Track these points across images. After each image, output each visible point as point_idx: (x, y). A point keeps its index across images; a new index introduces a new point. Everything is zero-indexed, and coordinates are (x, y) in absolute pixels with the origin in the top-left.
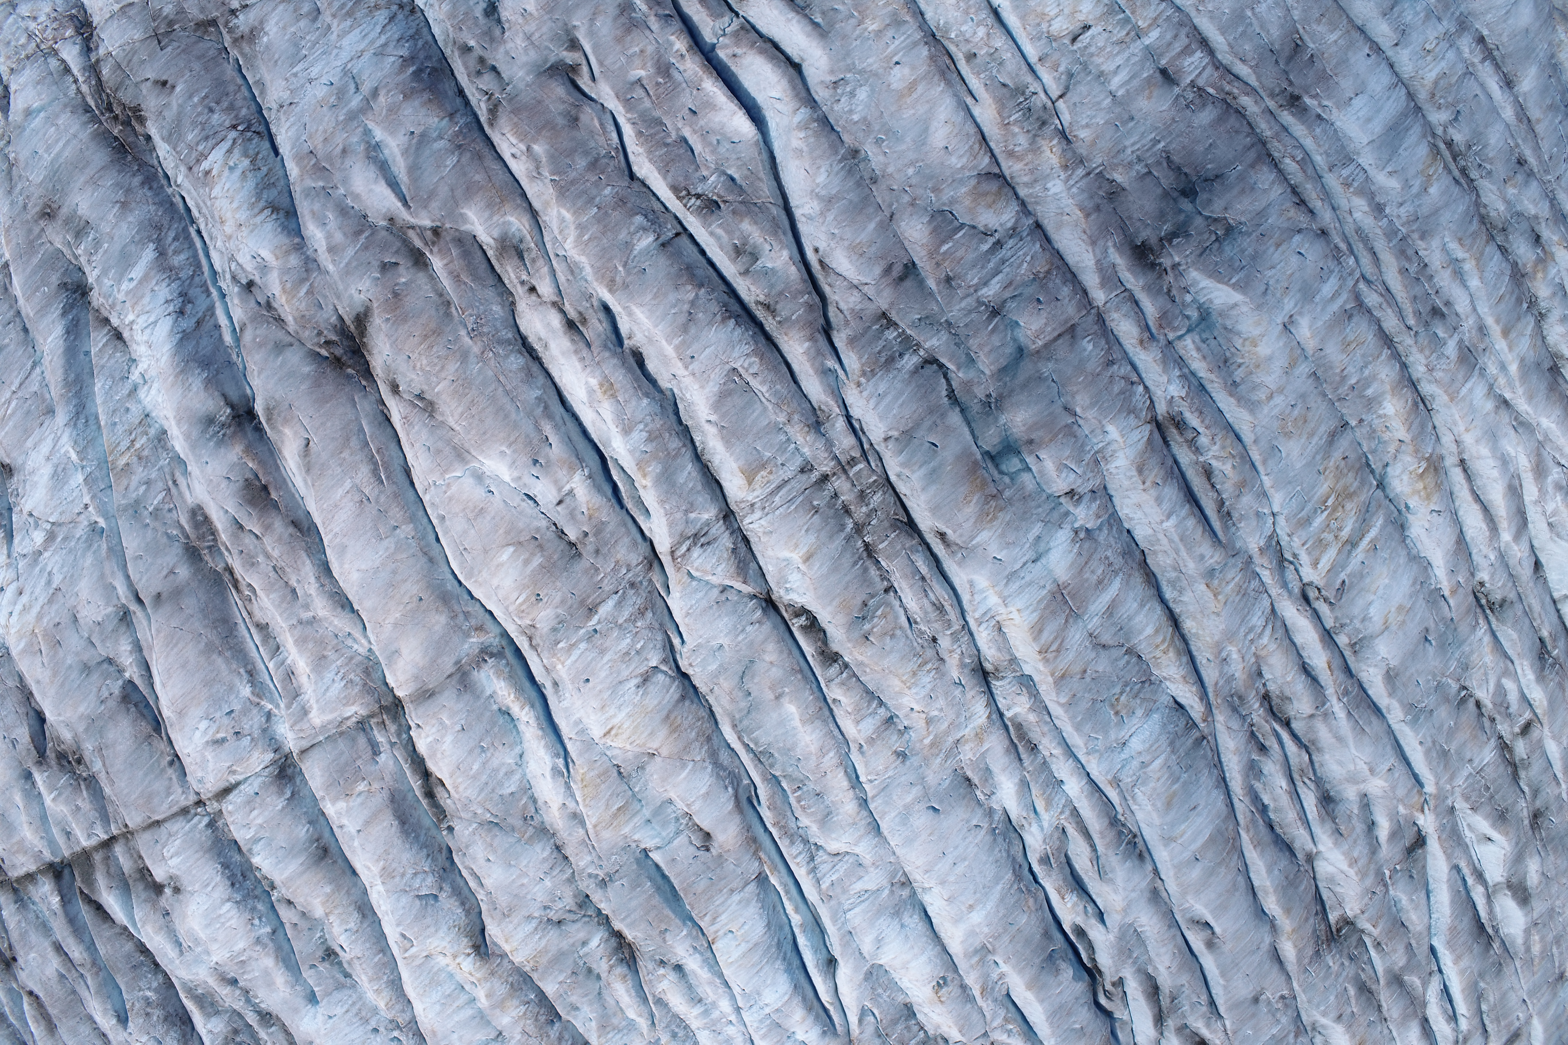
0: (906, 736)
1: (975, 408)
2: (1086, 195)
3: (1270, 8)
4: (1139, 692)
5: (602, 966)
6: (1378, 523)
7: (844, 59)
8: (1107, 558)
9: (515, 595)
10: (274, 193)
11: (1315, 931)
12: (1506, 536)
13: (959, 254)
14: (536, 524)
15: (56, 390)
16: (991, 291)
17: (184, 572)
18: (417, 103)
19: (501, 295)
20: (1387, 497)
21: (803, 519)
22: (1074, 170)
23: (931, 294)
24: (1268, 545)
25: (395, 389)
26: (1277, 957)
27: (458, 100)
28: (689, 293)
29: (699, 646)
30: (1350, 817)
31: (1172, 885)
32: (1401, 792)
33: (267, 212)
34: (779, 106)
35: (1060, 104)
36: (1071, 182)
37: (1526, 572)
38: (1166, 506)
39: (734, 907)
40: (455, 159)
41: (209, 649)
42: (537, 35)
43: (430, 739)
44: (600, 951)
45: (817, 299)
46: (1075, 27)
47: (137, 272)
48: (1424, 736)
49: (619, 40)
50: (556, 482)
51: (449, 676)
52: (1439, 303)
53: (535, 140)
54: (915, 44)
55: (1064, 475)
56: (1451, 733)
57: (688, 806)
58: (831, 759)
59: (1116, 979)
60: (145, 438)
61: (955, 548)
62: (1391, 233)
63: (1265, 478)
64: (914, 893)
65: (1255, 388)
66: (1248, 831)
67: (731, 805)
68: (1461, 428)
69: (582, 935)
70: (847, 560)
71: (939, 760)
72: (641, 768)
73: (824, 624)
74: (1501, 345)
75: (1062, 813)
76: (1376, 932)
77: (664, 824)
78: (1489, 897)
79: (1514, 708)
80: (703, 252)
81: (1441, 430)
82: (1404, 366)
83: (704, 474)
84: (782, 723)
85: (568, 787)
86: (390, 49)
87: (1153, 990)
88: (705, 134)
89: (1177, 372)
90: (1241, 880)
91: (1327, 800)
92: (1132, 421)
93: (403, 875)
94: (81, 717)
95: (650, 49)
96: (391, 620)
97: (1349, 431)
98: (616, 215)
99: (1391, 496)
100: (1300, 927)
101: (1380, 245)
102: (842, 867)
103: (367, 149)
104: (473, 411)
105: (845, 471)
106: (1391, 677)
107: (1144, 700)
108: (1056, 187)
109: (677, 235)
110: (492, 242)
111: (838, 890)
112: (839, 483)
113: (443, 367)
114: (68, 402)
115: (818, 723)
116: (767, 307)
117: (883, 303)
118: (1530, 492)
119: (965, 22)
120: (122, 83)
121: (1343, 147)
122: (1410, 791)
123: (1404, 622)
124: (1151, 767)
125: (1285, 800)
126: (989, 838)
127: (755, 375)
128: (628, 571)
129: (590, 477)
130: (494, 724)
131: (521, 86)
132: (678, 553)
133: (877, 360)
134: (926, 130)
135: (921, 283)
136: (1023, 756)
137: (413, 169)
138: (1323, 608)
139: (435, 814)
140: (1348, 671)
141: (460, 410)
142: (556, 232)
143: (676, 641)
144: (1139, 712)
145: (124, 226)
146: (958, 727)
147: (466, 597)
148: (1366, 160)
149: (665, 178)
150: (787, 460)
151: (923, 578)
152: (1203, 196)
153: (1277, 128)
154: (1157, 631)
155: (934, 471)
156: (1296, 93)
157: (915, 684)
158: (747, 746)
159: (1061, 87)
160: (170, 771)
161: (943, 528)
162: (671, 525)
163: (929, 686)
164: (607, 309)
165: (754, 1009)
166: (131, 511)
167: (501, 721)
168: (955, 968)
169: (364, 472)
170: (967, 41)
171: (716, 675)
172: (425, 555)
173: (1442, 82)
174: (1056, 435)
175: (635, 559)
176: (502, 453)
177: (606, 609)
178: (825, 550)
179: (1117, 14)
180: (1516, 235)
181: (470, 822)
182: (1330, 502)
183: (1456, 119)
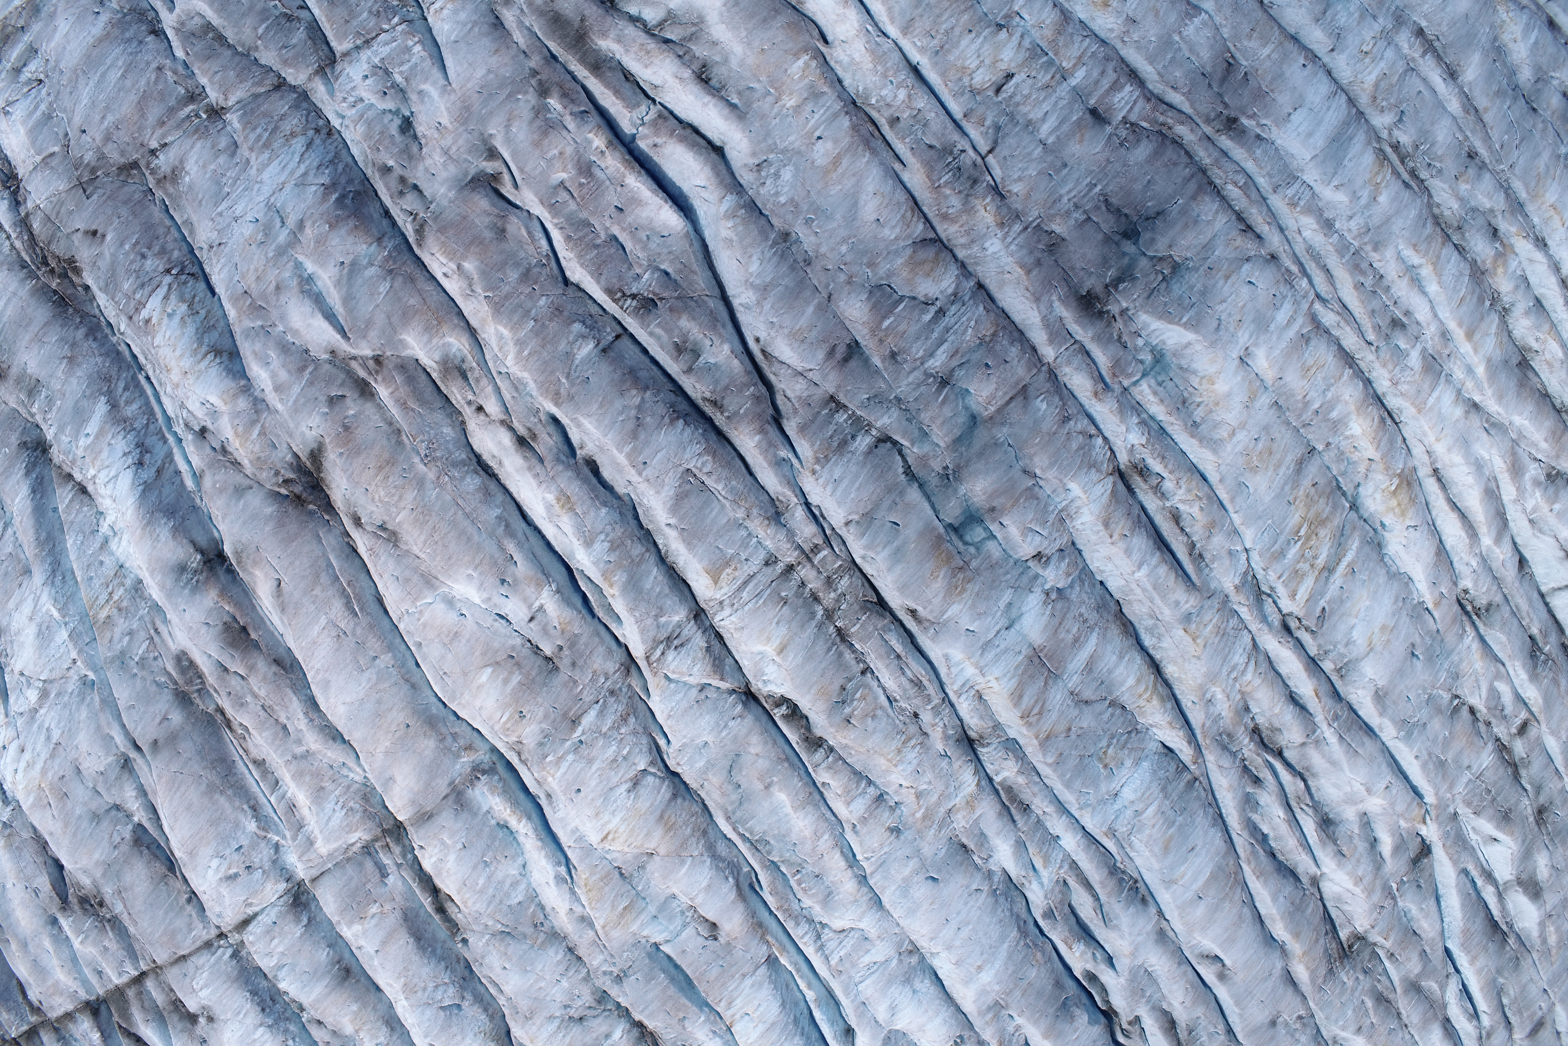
0: (898, 811)
1: (933, 481)
2: (1025, 251)
3: (1198, 30)
4: (1126, 743)
6: (1354, 544)
7: (765, 139)
8: (1081, 615)
9: (499, 714)
10: (215, 335)
11: (1326, 950)
12: (1487, 541)
13: (901, 328)
14: (511, 642)
15: (30, 550)
16: (938, 362)
17: (177, 717)
18: (343, 231)
19: (450, 416)
20: (1361, 517)
21: (773, 612)
22: (1010, 227)
23: (877, 371)
24: (1244, 582)
25: (357, 521)
26: (1290, 980)
27: (385, 222)
28: (634, 398)
29: (684, 745)
30: (1351, 837)
31: (1177, 924)
32: (1400, 807)
33: (210, 357)
34: (705, 194)
35: (990, 159)
36: (1009, 240)
37: (1510, 573)
38: (1136, 556)
39: (747, 991)
40: (388, 285)
41: (211, 789)
42: (454, 149)
43: (434, 859)
44: (624, 1042)
45: (763, 390)
46: (998, 77)
47: (92, 427)
48: (1419, 750)
49: (537, 144)
50: (525, 600)
51: (445, 797)
52: (1399, 314)
53: (464, 257)
54: (836, 115)
55: (1029, 539)
56: (1447, 743)
57: (691, 899)
58: (826, 841)
59: (1131, 1018)
60: (122, 590)
61: (927, 624)
62: (1343, 248)
63: (1234, 516)
64: (923, 958)
65: (1216, 426)
66: (1249, 863)
67: (733, 895)
68: (1432, 439)
69: (604, 1029)
70: (821, 647)
71: (932, 831)
72: (642, 867)
73: (805, 711)
74: (1465, 348)
75: (1060, 867)
76: (1388, 944)
77: (671, 919)
78: (1500, 895)
79: (1509, 710)
80: (645, 351)
81: (1411, 442)
82: (1368, 382)
83: (671, 576)
84: (774, 811)
85: (573, 892)
86: (310, 178)
87: (1170, 1025)
88: (634, 231)
89: (1135, 420)
90: (1246, 911)
91: (1326, 823)
92: (1094, 475)
93: (424, 989)
94: (97, 863)
95: (569, 150)
96: (381, 749)
97: (1317, 456)
98: (553, 326)
99: (1365, 516)
100: (1311, 949)
101: (1333, 262)
102: (849, 943)
103: (300, 283)
104: (436, 537)
105: (809, 559)
106: (1380, 697)
107: (1132, 750)
108: (994, 245)
109: (618, 337)
110: (434, 365)
111: (847, 965)
112: (805, 572)
113: (401, 497)
114: (43, 561)
115: (809, 808)
116: (714, 403)
117: (829, 386)
118: (1508, 491)
119: (885, 86)
120: (53, 236)
121: (1286, 165)
122: (1409, 805)
123: (1388, 641)
124: (1145, 815)
125: (1284, 829)
126: (991, 900)
127: (709, 473)
128: (607, 679)
129: (558, 591)
130: (493, 838)
131: (445, 203)
132: (654, 658)
133: (830, 445)
134: (855, 204)
135: (866, 361)
136: (1016, 818)
137: (348, 299)
138: (1305, 637)
139: (448, 929)
140: (1336, 695)
141: (423, 537)
142: (496, 349)
143: (662, 742)
144: (1128, 763)
145: (74, 381)
146: (949, 797)
147: (453, 718)
148: (1311, 176)
149: (598, 282)
150: (751, 555)
151: (898, 657)
152: (1145, 236)
153: (1216, 154)
154: (1138, 681)
155: (898, 550)
156: (1233, 115)
157: (901, 761)
158: (742, 836)
159: (990, 142)
160: (189, 908)
161: (913, 606)
162: (642, 632)
163: (915, 762)
164: (555, 420)
166: (118, 663)
167: (501, 834)
168: (971, 1026)
169: (337, 607)
170: (888, 105)
171: (705, 771)
172: (407, 681)
173: (1382, 84)
174: (1017, 500)
175: (612, 667)
176: (469, 576)
177: (589, 719)
178: (797, 640)
179: (1040, 57)
180: (1473, 232)
181: (482, 934)
182: (1302, 532)
183: (1400, 120)
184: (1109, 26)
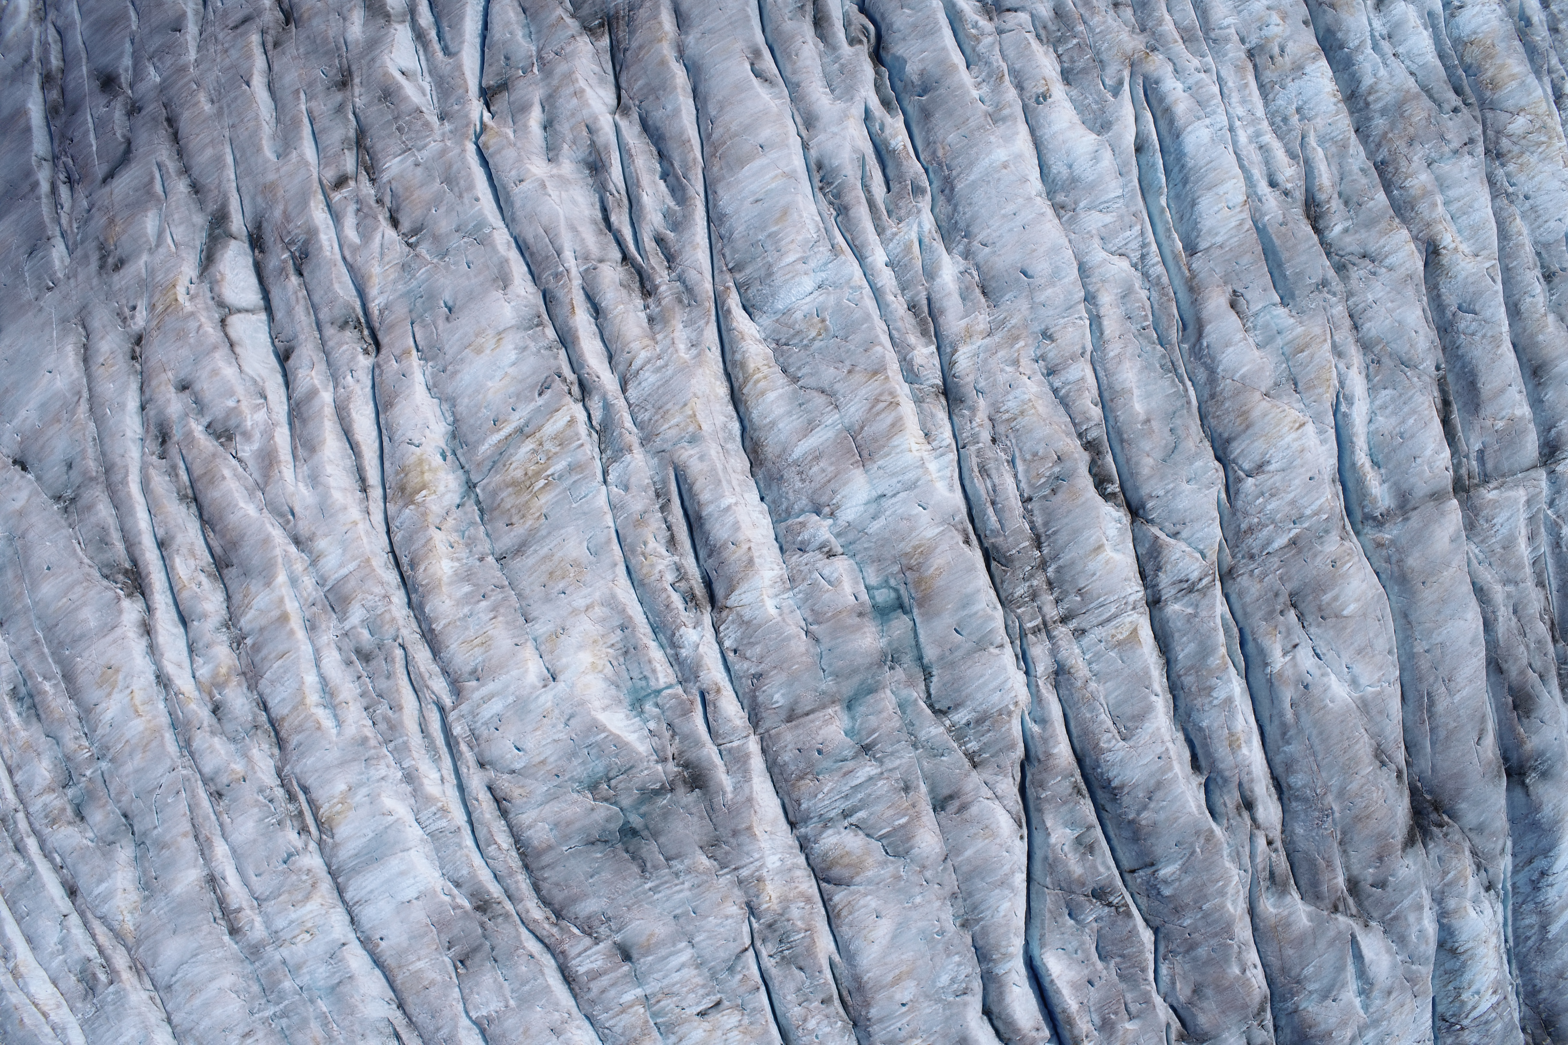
0: (1039, 353)
1: (908, 659)
2: (745, 849)
3: (487, 1004)
4: (794, 336)
5: (1336, 204)
6: (486, 448)
7: (952, 1015)
8: (803, 481)
9: (1351, 571)
10: (1448, 966)
11: (632, 33)
12: (327, 397)
13: (891, 812)
14: (1319, 631)
16: (867, 769)
18: (1323, 1027)
19: (1292, 842)
20: (467, 472)
21: (1095, 586)
22: (752, 875)
23: (926, 778)
24: (616, 452)
25: (1398, 775)
26: (681, 18)
27: (1281, 1024)
28: (1146, 818)
29: (1207, 489)
30: (574, 143)
31: (790, 128)
32: (510, 154)
33: (1461, 950)
34: (1016, 979)
35: (748, 942)
36: (758, 864)
38: (729, 520)
39: (1223, 231)
40: (1305, 972)
43: (1440, 455)
44: (1335, 219)
45: (1031, 792)
46: (714, 1017)
48: (472, 206)
50: (1295, 665)
51: (1415, 509)
52: (359, 666)
53: (1237, 978)
54: (881, 1020)
55: (835, 575)
56: (437, 201)
57: (1245, 339)
58: (1114, 349)
59: (857, 47)
61: (958, 527)
62: (401, 752)
63: (611, 524)
64: (1051, 195)
65: (603, 620)
66: (695, 159)
67: (1208, 328)
68: (361, 526)
69: (1348, 239)
70: (1062, 538)
71: (1013, 322)
72: (1277, 385)
73: (1091, 481)
75: (896, 234)
76: (560, 11)
77: (1266, 326)
78: (412, 10)
79: (352, 208)
80: (1112, 850)
81: (384, 530)
82: (414, 606)
83: (1167, 646)
84: (1148, 396)
85: (1342, 383)
87: (820, 22)
88: (1085, 961)
89: (684, 652)
90: (711, 110)
91: (596, 168)
92: (747, 614)
93: (1484, 336)
96: (1452, 570)
97: (498, 552)
98: (1188, 899)
99: (461, 472)
100: (651, 42)
101: (415, 739)
102: (1119, 241)
103: (1371, 991)
104: (1346, 743)
105: (1045, 623)
106: (503, 281)
107: (790, 327)
108: (772, 861)
109: (1133, 871)
110: (1290, 892)
111: (1126, 219)
112: (1052, 612)
113: (1361, 788)
115: (1118, 387)
116: (1079, 792)
117: (975, 778)
118: (282, 440)
119: (826, 1035)
121: (437, 850)
122: (499, 151)
123: (477, 335)
124: (798, 256)
125: (642, 180)
126: (975, 229)
127: (1108, 731)
128: (1252, 572)
129: (1266, 664)
130: (1388, 457)
131: (1234, 1029)
132: (1210, 578)
133: (993, 725)
134: (894, 937)
135: (932, 790)
136: (925, 302)
137: (1340, 969)
138: (567, 371)
139: (1447, 384)
140: (548, 298)
141: (1356, 747)
142: (1240, 893)
143: (1223, 495)
144: (799, 315)
146: (987, 349)
147: (1383, 576)
148: (415, 832)
149: (1135, 926)
150: (1095, 645)
151: (993, 503)
152: (615, 826)
153: (507, 881)
154: (763, 393)
155: (964, 607)
156: (478, 914)
157: (1024, 403)
158: (1182, 382)
159: (744, 958)
161: (965, 546)
162: (1209, 607)
163: (1010, 397)
164: (1213, 815)
165: (1219, 126)
167: (1380, 457)
168: (1025, 108)
169: (1441, 705)
170: (827, 1017)
171: (1197, 456)
172: (1409, 623)
173: (300, 897)
174: (834, 616)
175: (1244, 581)
176: (1332, 701)
177: (1281, 541)
178: (1081, 552)
179: (664, 1023)
180: (243, 720)
181: (1424, 371)
182: (542, 482)
183: (290, 855)
184: (579, 1032)
